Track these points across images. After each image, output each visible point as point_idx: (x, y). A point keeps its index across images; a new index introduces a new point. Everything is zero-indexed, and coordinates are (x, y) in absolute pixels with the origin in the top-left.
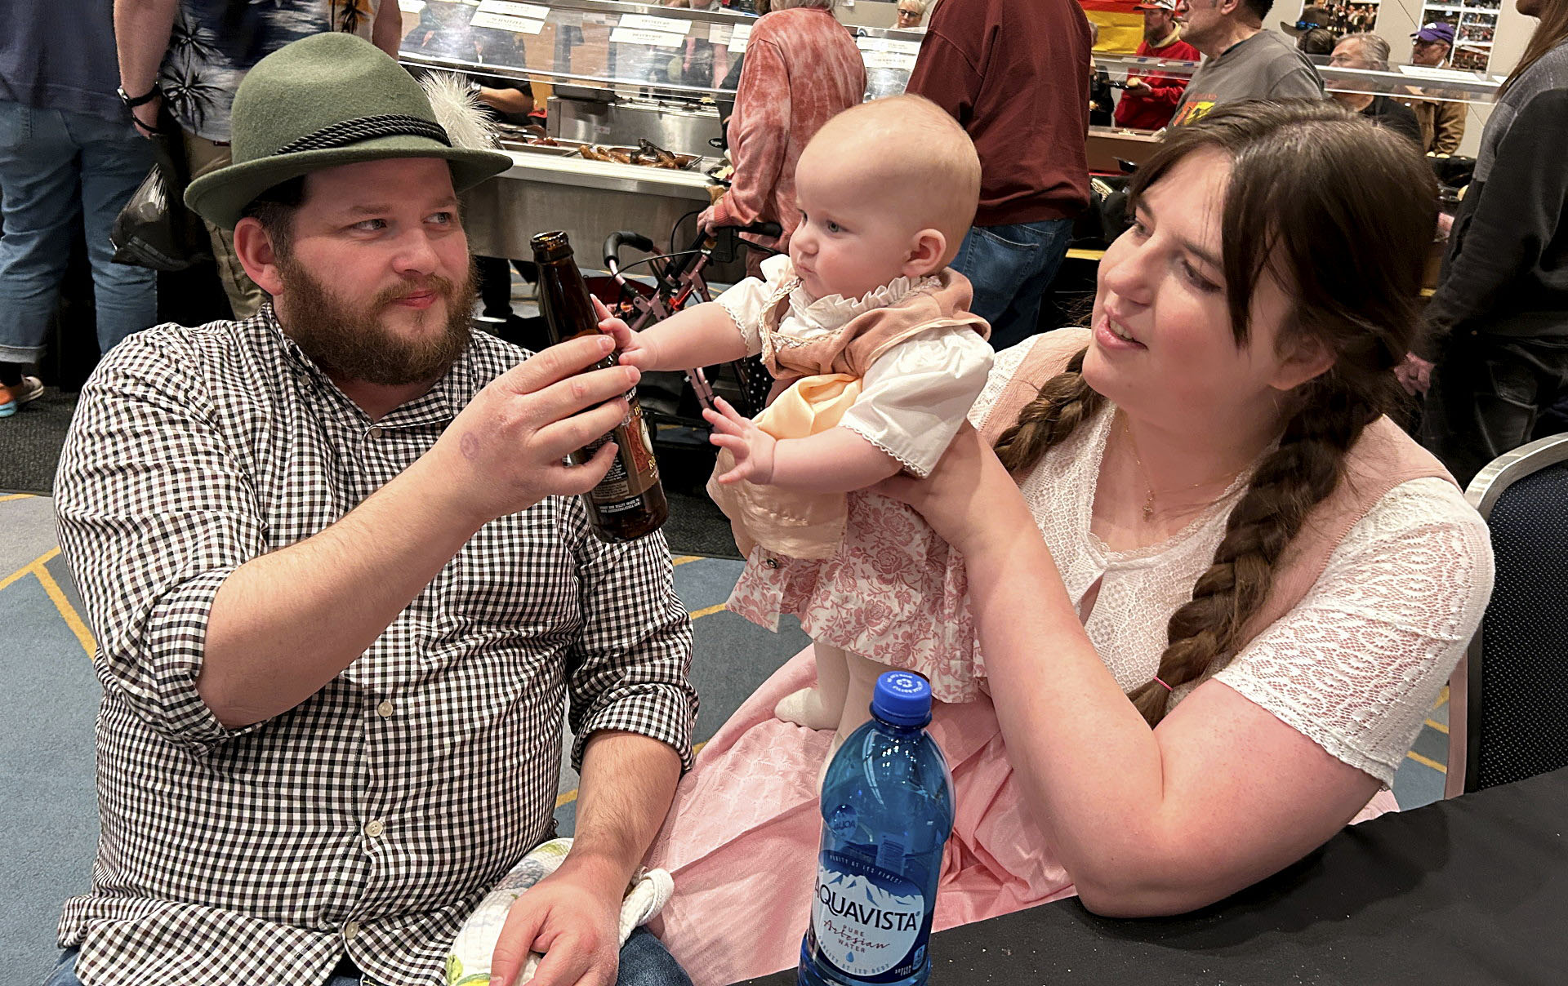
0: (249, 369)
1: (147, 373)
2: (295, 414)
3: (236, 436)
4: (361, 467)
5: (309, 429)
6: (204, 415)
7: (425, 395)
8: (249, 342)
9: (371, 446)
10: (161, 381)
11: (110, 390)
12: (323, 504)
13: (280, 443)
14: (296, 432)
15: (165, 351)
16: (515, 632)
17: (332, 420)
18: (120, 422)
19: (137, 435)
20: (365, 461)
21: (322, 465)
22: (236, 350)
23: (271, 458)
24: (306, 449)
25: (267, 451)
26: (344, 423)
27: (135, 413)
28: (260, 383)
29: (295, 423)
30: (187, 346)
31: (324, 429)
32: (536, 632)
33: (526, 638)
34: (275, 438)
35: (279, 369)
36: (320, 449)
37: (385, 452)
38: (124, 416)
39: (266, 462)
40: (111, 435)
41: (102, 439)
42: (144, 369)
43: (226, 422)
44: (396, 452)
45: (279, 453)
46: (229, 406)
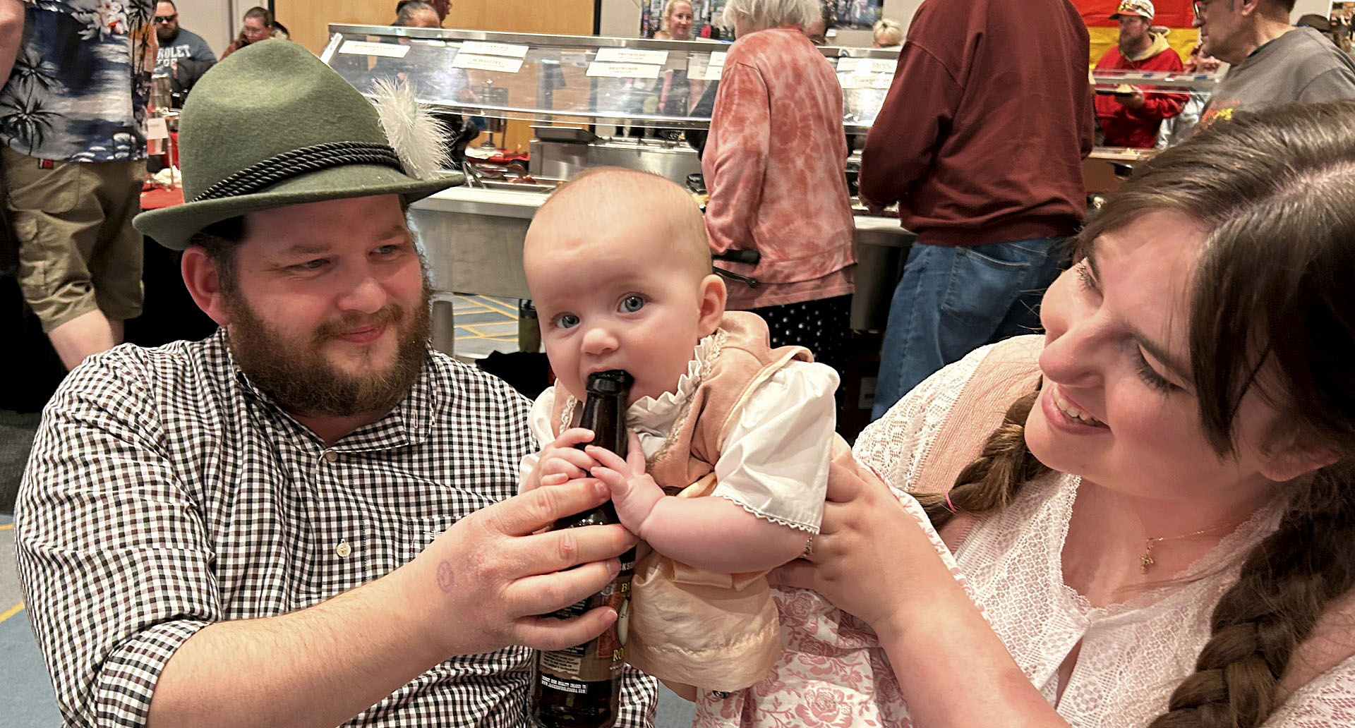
0: (203, 390)
1: (100, 396)
2: (246, 439)
3: (185, 461)
4: (315, 493)
5: (260, 454)
6: (153, 441)
7: (383, 419)
8: (204, 363)
9: (325, 470)
10: (112, 404)
11: (64, 414)
12: (272, 532)
13: (229, 469)
14: (246, 457)
15: (118, 372)
16: (471, 670)
17: (287, 444)
18: (70, 448)
19: (86, 464)
20: (319, 486)
21: (272, 492)
22: (192, 371)
23: (220, 484)
24: (256, 476)
25: (216, 477)
26: (299, 447)
27: (85, 440)
28: (212, 405)
29: (246, 448)
30: (141, 366)
31: (278, 452)
32: (492, 670)
33: (481, 676)
34: (225, 463)
35: (233, 392)
36: (271, 475)
37: (340, 477)
38: (74, 442)
39: (214, 488)
40: (63, 462)
41: (56, 466)
42: (97, 392)
43: (176, 447)
44: (351, 477)
45: (228, 479)
46: (178, 430)
